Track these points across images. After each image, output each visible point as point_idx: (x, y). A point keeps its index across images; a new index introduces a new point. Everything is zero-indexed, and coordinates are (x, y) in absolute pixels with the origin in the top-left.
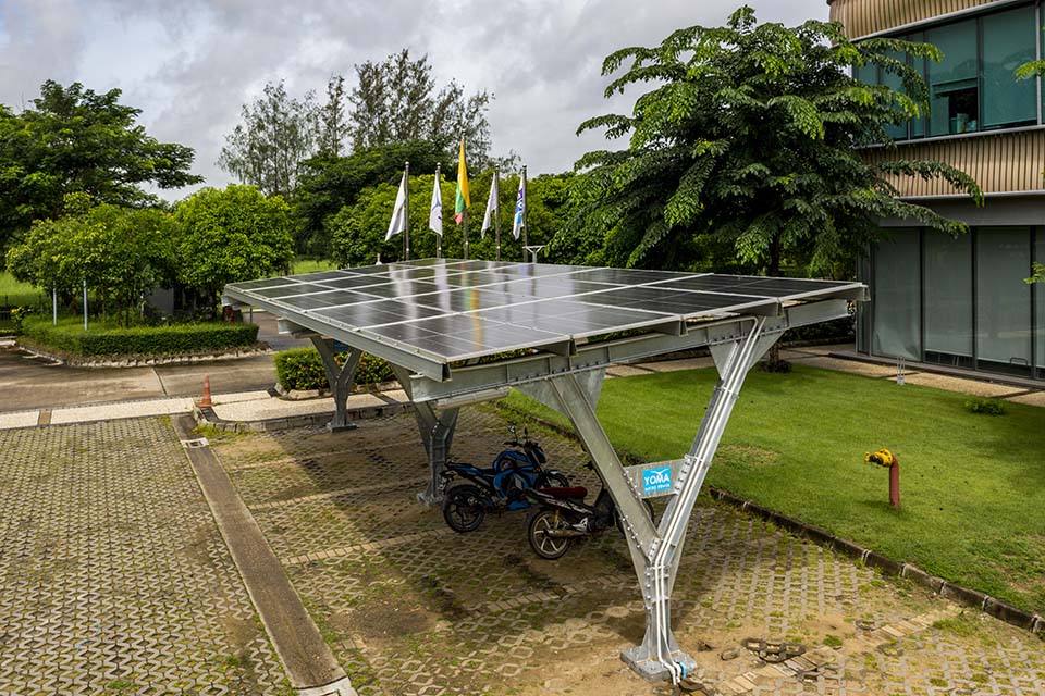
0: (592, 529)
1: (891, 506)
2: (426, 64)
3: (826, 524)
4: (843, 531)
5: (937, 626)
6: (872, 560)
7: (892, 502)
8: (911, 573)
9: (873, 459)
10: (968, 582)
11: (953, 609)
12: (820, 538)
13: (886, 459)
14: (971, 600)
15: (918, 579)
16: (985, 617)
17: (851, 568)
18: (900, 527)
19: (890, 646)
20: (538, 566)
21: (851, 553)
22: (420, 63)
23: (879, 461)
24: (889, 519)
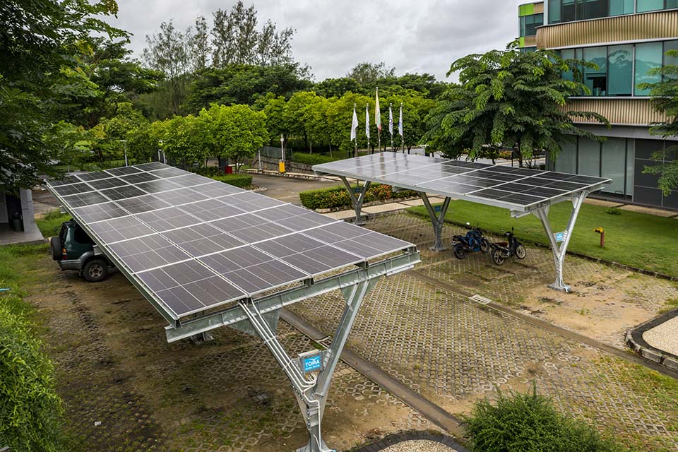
0: (511, 256)
1: (601, 246)
2: (254, 10)
3: (583, 252)
4: (589, 254)
5: (628, 277)
6: (602, 262)
7: (601, 245)
8: (615, 264)
9: (596, 231)
10: (634, 266)
11: (631, 273)
12: (582, 256)
13: (601, 231)
14: (636, 270)
15: (618, 266)
16: (641, 274)
17: (595, 264)
18: (606, 252)
19: (618, 281)
20: (498, 267)
21: (595, 260)
22: (251, 10)
23: (599, 232)
24: (601, 250)
